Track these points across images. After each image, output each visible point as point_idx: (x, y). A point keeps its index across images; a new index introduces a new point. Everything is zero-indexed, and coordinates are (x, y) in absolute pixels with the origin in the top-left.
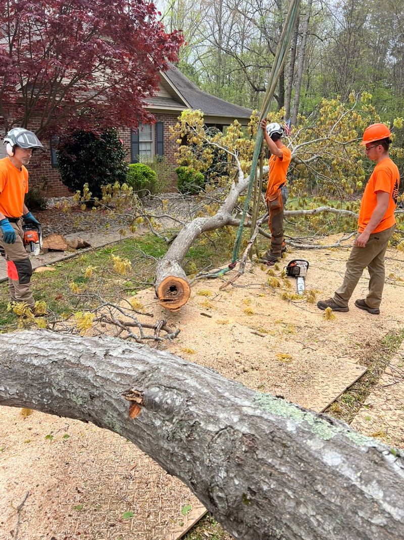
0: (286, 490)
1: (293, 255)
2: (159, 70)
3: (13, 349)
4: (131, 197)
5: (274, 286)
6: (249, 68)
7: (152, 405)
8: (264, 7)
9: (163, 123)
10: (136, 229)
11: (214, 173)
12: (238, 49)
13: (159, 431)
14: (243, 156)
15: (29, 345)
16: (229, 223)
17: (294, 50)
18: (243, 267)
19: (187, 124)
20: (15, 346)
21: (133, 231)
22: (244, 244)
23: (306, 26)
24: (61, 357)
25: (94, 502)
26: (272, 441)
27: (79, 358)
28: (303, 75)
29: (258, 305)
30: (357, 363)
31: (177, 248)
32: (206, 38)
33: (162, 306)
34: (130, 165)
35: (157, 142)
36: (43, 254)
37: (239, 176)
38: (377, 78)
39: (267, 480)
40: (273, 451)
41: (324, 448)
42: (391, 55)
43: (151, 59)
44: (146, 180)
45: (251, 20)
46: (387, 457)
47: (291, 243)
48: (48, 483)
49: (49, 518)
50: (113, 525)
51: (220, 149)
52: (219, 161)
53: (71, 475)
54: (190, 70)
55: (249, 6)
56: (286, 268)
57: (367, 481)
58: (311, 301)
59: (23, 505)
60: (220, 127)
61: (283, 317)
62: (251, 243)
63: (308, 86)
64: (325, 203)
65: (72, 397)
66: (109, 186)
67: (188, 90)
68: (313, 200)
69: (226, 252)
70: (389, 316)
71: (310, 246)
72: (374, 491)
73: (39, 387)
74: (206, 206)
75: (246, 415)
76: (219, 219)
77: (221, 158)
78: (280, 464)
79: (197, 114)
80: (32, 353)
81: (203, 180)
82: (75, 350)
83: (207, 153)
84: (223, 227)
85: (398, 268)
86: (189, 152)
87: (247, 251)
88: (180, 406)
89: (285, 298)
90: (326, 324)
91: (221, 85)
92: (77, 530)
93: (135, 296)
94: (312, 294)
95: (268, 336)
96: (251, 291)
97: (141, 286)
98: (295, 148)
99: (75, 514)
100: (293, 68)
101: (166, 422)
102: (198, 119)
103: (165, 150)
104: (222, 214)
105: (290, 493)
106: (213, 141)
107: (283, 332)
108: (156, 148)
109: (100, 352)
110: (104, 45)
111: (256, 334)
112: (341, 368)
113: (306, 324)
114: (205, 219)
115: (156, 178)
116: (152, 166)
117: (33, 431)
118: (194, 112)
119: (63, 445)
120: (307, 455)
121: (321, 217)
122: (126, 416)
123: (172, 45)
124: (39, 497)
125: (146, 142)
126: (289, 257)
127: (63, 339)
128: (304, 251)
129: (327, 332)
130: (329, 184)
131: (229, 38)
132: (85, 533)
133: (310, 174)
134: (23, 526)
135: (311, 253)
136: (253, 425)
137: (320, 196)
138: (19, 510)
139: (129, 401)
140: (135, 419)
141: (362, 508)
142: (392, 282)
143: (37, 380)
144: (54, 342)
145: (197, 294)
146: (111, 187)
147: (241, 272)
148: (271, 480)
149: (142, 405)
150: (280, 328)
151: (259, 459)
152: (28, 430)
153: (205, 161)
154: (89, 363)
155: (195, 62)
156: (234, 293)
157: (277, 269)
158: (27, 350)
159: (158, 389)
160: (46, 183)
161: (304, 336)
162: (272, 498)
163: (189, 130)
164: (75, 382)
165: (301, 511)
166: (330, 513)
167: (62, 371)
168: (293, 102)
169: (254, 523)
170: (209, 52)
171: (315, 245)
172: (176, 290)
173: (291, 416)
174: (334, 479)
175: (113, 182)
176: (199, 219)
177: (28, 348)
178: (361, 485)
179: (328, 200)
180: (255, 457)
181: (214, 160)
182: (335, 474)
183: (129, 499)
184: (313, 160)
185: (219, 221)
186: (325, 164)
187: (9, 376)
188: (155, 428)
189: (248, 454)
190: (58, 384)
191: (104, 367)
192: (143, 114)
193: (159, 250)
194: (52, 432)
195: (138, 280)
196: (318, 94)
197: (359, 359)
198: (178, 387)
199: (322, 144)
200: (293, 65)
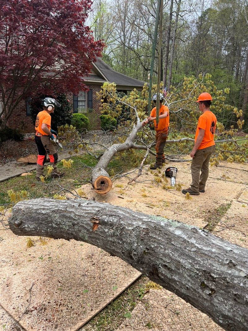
0: (161, 246)
1: (169, 165)
2: (91, 61)
3: (31, 207)
4: (75, 133)
5: (158, 182)
6: (142, 57)
7: (103, 223)
8: (150, 22)
9: (92, 89)
10: (79, 151)
11: (123, 119)
12: (136, 46)
13: (107, 234)
14: (139, 109)
15: (39, 205)
16: (132, 147)
17: (168, 47)
18: (141, 172)
19: (107, 91)
20: (31, 206)
21: (77, 152)
22: (141, 159)
23: (174, 34)
24: (56, 208)
25: (68, 286)
26: (155, 229)
27: (66, 208)
28: (174, 61)
29: (150, 192)
30: (203, 221)
31: (104, 161)
32: (116, 40)
33: (97, 192)
34: (73, 114)
35: (89, 101)
36: (25, 166)
37: (137, 120)
38: (216, 64)
39: (153, 244)
40: (156, 233)
41: (175, 229)
42: (224, 50)
43: (87, 56)
44: (83, 123)
45: (142, 30)
46: (198, 230)
47: (168, 158)
48: (43, 278)
49: (45, 294)
50: (79, 296)
51: (126, 105)
52: (125, 112)
53: (55, 275)
54: (107, 58)
55: (141, 21)
56: (165, 172)
57: (190, 238)
58: (178, 189)
59: (31, 288)
60: (125, 92)
61: (163, 198)
62: (145, 158)
63: (177, 67)
64: (187, 135)
65: (63, 226)
66: (62, 126)
67: (106, 70)
68: (180, 134)
69: (131, 163)
70: (222, 197)
71: (178, 160)
72: (193, 241)
73: (45, 223)
74: (119, 137)
75: (145, 222)
76: (127, 145)
77: (126, 110)
78: (158, 237)
79: (112, 85)
80: (41, 208)
81: (116, 123)
82: (64, 205)
83: (118, 107)
84: (129, 149)
85: (228, 172)
86: (108, 107)
87: (143, 162)
88: (116, 222)
89: (164, 188)
90: (187, 201)
91: (125, 67)
92: (60, 299)
93: (80, 188)
94: (179, 185)
95: (155, 208)
96: (145, 185)
97: (83, 183)
98: (169, 105)
99: (59, 292)
100: (168, 57)
101: (110, 229)
102: (113, 88)
103: (93, 105)
104: (128, 142)
105: (162, 246)
106: (122, 100)
107: (164, 205)
108: (88, 104)
109: (76, 205)
110: (61, 49)
111: (148, 207)
112: (195, 223)
113: (176, 202)
114: (119, 145)
115: (88, 121)
116: (86, 114)
117: (32, 256)
118: (111, 84)
119: (48, 261)
120: (169, 232)
121: (185, 143)
122: (91, 230)
123: (99, 48)
124: (39, 285)
125: (82, 101)
126: (167, 166)
127: (56, 201)
128: (175, 163)
129: (187, 205)
130: (189, 125)
131: (130, 40)
132: (65, 299)
133: (178, 120)
134: (33, 298)
135: (179, 164)
136: (147, 225)
137: (184, 132)
138: (30, 290)
139: (92, 222)
140: (96, 230)
141: (188, 247)
142: (224, 179)
143: (45, 220)
144: (51, 203)
145: (115, 186)
146: (63, 127)
147: (140, 174)
148: (155, 243)
149: (99, 224)
150: (162, 204)
151: (150, 236)
152: (29, 256)
153: (117, 112)
154: (71, 210)
155: (109, 53)
156: (136, 186)
157: (160, 172)
158: (38, 207)
159: (106, 216)
160: (24, 125)
161: (175, 208)
162: (155, 250)
163: (108, 94)
164: (64, 219)
165: (166, 252)
166: (177, 250)
167: (58, 215)
168: (168, 77)
169: (149, 261)
170: (118, 47)
171: (181, 159)
172: (104, 183)
173: (163, 220)
174: (179, 239)
175: (64, 124)
176: (115, 145)
177: (39, 206)
178: (188, 239)
179: (189, 134)
180: (149, 236)
181: (122, 111)
182: (179, 237)
183: (86, 284)
184: (180, 111)
185: (127, 146)
186: (187, 113)
187: (29, 220)
188: (106, 233)
189: (146, 235)
190: (56, 221)
191: (79, 211)
192: (82, 86)
193: (92, 163)
194: (42, 256)
195: (81, 179)
196: (183, 72)
197: (204, 219)
198: (115, 214)
199: (185, 102)
200: (167, 56)
